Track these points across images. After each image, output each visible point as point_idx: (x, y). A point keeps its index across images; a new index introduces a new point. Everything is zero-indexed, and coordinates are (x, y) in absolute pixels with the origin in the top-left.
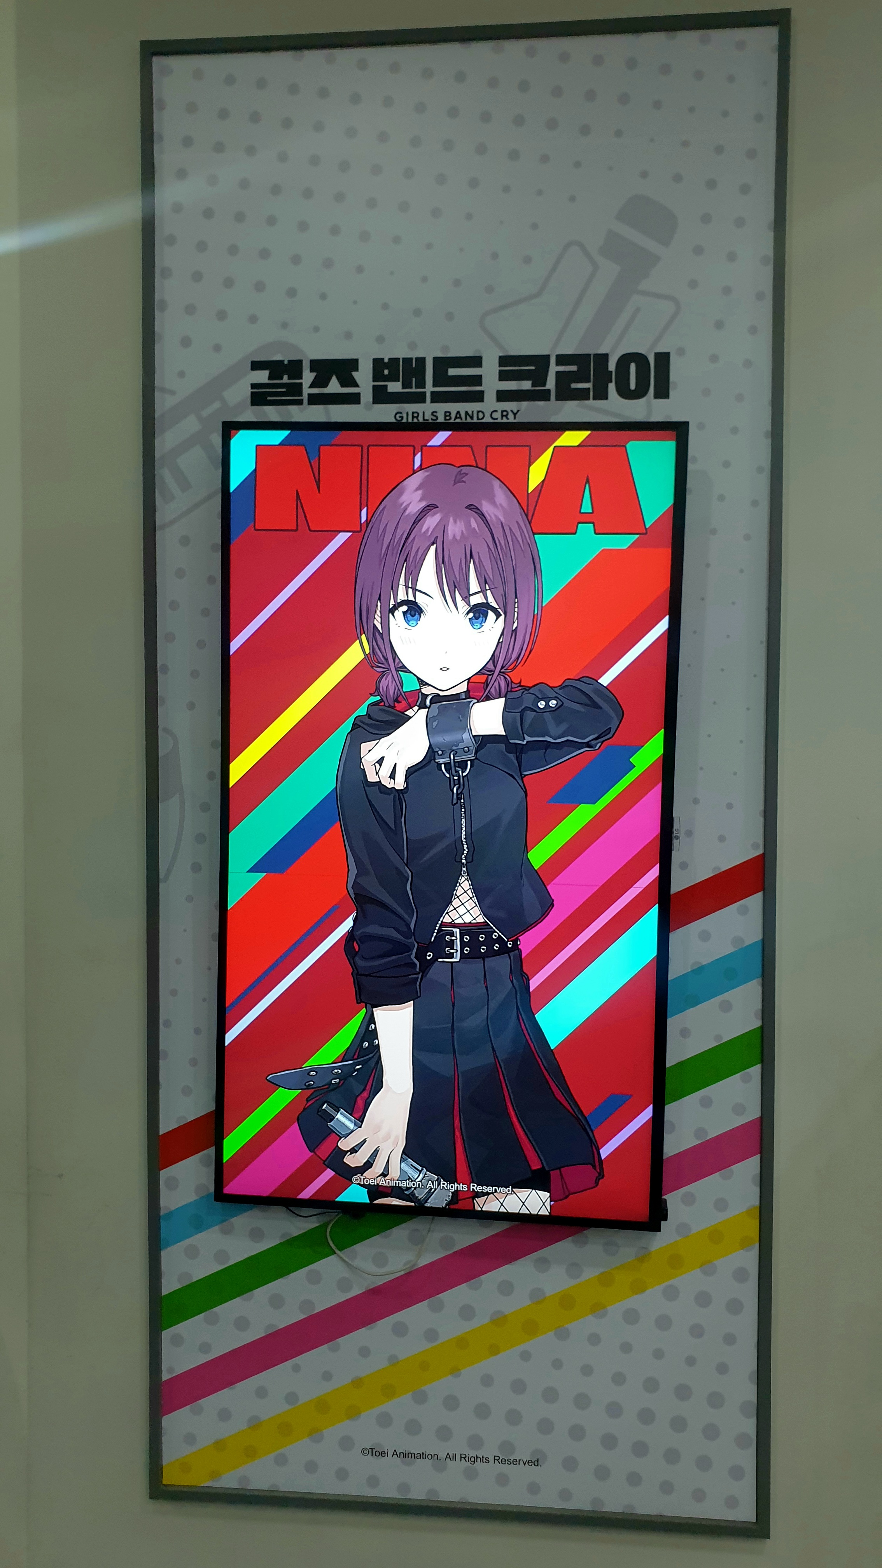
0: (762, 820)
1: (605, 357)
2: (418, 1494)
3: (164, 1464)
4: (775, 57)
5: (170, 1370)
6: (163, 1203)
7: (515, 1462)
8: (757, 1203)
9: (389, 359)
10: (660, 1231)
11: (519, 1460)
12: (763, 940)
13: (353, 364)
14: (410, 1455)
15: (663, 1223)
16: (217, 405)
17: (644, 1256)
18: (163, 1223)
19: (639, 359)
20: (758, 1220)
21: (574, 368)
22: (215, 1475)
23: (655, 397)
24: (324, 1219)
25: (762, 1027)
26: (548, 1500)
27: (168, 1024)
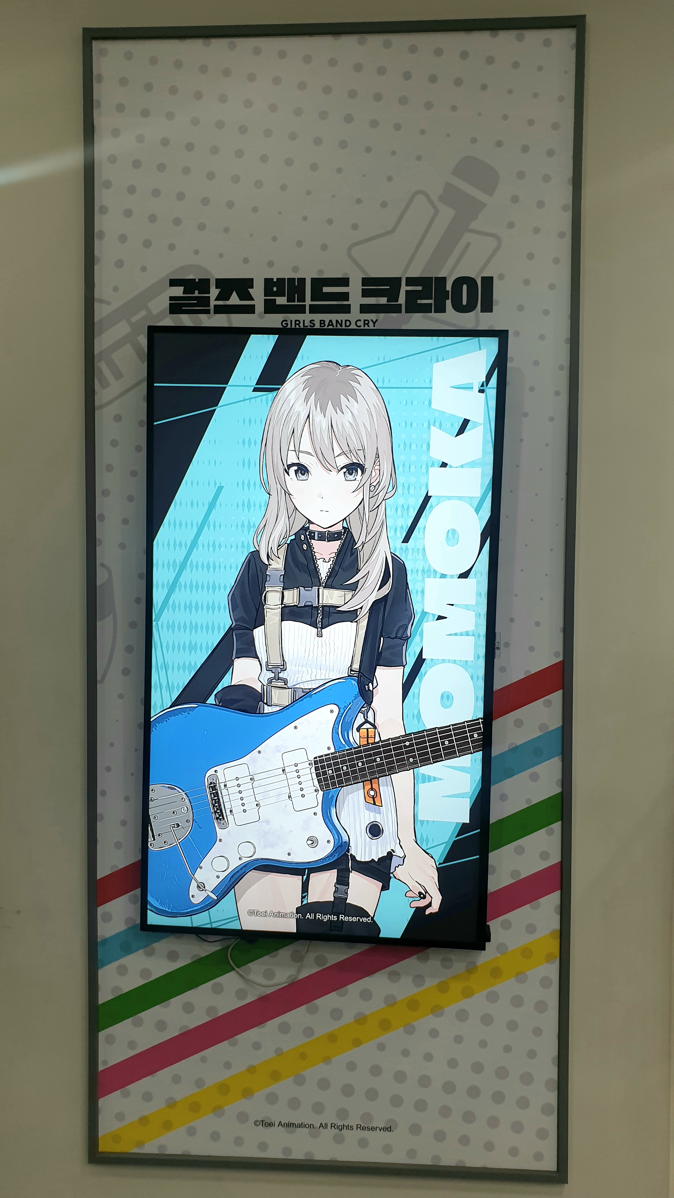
0: (562, 634)
1: (444, 280)
2: (298, 1154)
3: (99, 1136)
4: (574, 52)
5: (105, 1062)
6: (100, 933)
7: (373, 1129)
8: (558, 927)
9: (277, 279)
10: (485, 950)
11: (376, 1128)
12: (563, 726)
13: (249, 283)
14: (292, 1125)
15: (487, 943)
16: (143, 313)
17: (471, 969)
18: (99, 948)
19: (470, 281)
20: (558, 941)
21: (420, 288)
22: (140, 1144)
23: (481, 312)
24: (226, 943)
25: (562, 793)
26: (398, 1157)
27: (104, 793)
